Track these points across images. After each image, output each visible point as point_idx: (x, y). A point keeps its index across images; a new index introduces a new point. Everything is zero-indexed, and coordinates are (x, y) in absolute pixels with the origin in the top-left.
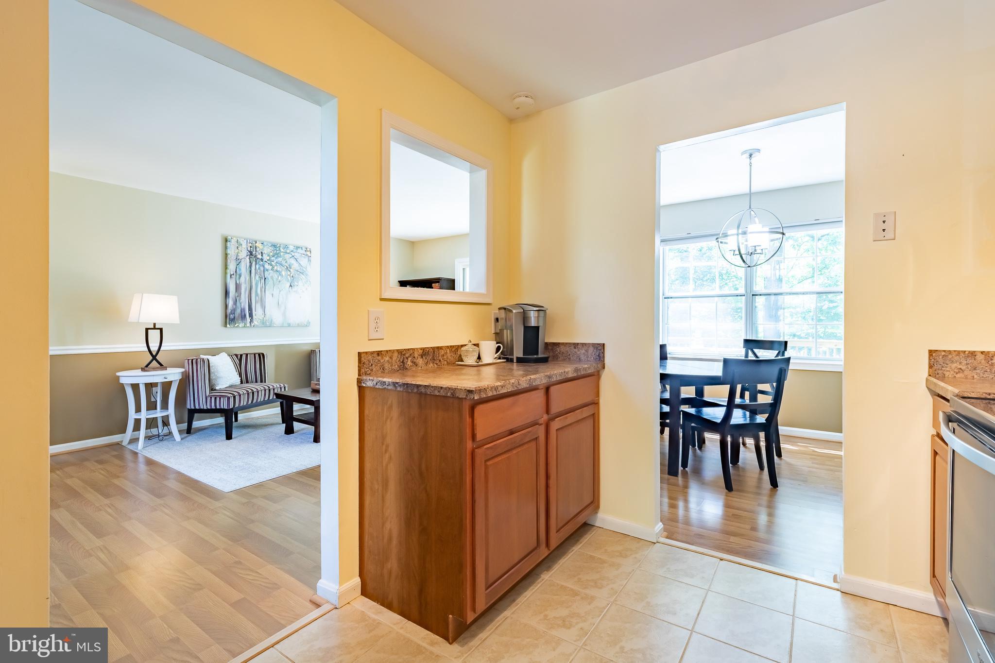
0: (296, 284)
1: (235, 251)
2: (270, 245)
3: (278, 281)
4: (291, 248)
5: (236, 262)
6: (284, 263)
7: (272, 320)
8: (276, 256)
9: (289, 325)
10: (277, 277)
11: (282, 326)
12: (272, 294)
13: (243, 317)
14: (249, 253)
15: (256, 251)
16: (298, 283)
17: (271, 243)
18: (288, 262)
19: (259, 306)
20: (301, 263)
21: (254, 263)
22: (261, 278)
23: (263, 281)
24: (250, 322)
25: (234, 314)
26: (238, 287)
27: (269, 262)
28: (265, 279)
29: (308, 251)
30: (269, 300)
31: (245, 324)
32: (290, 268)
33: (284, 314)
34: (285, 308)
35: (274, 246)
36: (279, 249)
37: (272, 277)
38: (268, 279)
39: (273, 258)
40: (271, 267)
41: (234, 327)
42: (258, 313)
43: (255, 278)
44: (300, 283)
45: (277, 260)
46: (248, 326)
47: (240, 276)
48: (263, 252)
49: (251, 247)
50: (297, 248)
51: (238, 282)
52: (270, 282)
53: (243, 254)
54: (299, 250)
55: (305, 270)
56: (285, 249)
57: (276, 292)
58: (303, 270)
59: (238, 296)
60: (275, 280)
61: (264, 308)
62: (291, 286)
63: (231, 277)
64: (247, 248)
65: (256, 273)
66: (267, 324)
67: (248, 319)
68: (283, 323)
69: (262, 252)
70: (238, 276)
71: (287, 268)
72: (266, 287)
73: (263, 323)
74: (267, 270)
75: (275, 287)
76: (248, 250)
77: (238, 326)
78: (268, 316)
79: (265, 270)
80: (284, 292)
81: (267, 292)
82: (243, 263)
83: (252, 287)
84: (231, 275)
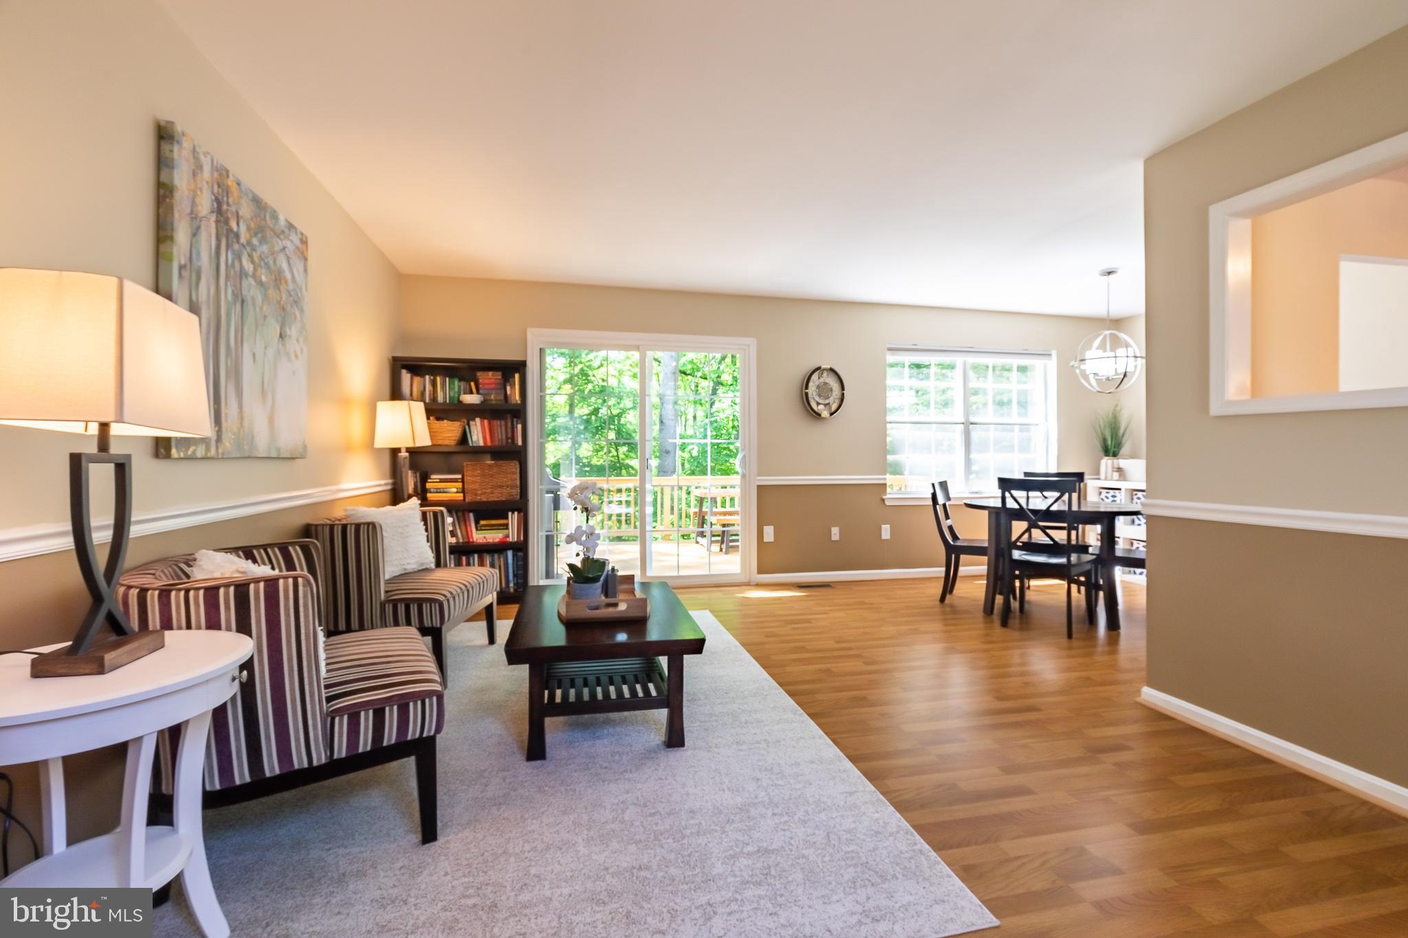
0: (289, 332)
1: (189, 182)
2: (250, 196)
3: (262, 315)
4: (281, 222)
5: (191, 225)
6: (271, 261)
7: (253, 437)
8: (259, 236)
9: (279, 455)
10: (260, 301)
11: (268, 458)
12: (254, 355)
14: (215, 206)
15: (229, 204)
16: (291, 330)
17: (251, 191)
18: (278, 262)
19: (233, 389)
20: (295, 272)
21: (224, 243)
22: (235, 295)
23: (238, 306)
24: (219, 442)
27: (249, 250)
28: (243, 302)
29: (303, 242)
30: (247, 370)
31: (211, 447)
32: (281, 281)
33: (271, 420)
34: (275, 401)
35: (257, 203)
36: (264, 218)
37: (253, 299)
38: (247, 305)
39: (254, 241)
40: (251, 268)
42: (231, 411)
43: (226, 293)
44: (294, 331)
45: (261, 249)
46: (215, 454)
47: (198, 277)
48: (241, 213)
49: (218, 186)
50: (290, 227)
51: (194, 298)
52: (250, 316)
53: (205, 204)
54: (292, 236)
55: (300, 294)
56: (273, 221)
57: (259, 351)
58: (298, 295)
60: (257, 310)
61: (240, 395)
62: (281, 336)
63: (180, 276)
64: (212, 187)
65: (227, 275)
66: (245, 451)
67: (214, 432)
68: (270, 449)
69: (237, 213)
70: (194, 277)
71: (276, 279)
72: (244, 330)
73: (239, 447)
74: (246, 275)
75: (258, 334)
76: (213, 193)
77: (194, 452)
78: (246, 424)
79: (243, 274)
80: (271, 352)
81: (246, 346)
82: (203, 236)
83: (220, 322)
84: (181, 268)
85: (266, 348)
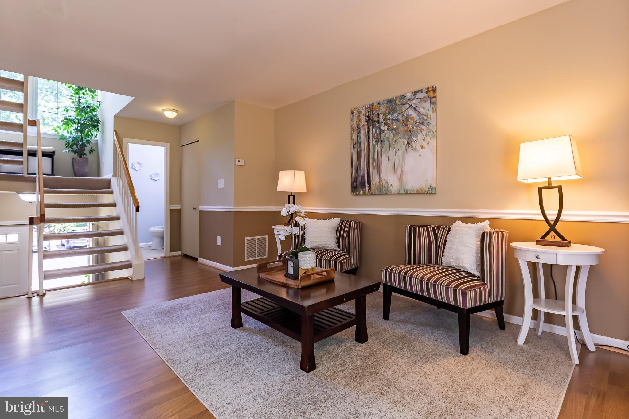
0: (415, 139)
1: (356, 120)
2: (386, 102)
3: (394, 140)
4: (409, 95)
5: (357, 132)
6: (400, 117)
7: (388, 187)
8: (391, 113)
9: (406, 193)
10: (392, 136)
11: (399, 194)
12: (388, 157)
13: (363, 185)
14: (367, 119)
15: (373, 114)
16: (417, 138)
17: (386, 100)
18: (405, 115)
19: (376, 172)
20: (421, 110)
21: (371, 127)
22: (377, 141)
23: (379, 144)
24: (369, 190)
25: (356, 182)
26: (359, 155)
27: (385, 122)
28: (381, 141)
29: (430, 91)
30: (385, 164)
31: (365, 192)
32: (408, 121)
33: (400, 179)
34: (402, 171)
35: (390, 101)
36: (395, 103)
37: (388, 138)
38: (384, 141)
39: (388, 116)
40: (386, 127)
41: (356, 195)
42: (375, 179)
43: (373, 142)
44: (420, 137)
45: (393, 116)
46: (367, 193)
47: (360, 144)
48: (380, 113)
49: (369, 112)
50: (415, 93)
51: (359, 151)
52: (386, 144)
53: (363, 121)
54: (420, 95)
55: (425, 118)
56: (402, 100)
57: (392, 154)
58: (423, 119)
59: (359, 164)
60: (391, 140)
61: (380, 173)
62: (408, 143)
63: (354, 146)
64: (366, 114)
65: (373, 137)
66: (384, 191)
67: (367, 188)
68: (399, 190)
69: (377, 114)
70: (359, 145)
71: (404, 122)
72: (383, 151)
73: (380, 190)
74: (383, 131)
75: (390, 148)
76: (366, 116)
77: (359, 193)
78: (383, 182)
79: (382, 131)
80: (399, 153)
81: (384, 156)
82: (362, 130)
83: (370, 153)
84: (354, 145)
85: (396, 152)
